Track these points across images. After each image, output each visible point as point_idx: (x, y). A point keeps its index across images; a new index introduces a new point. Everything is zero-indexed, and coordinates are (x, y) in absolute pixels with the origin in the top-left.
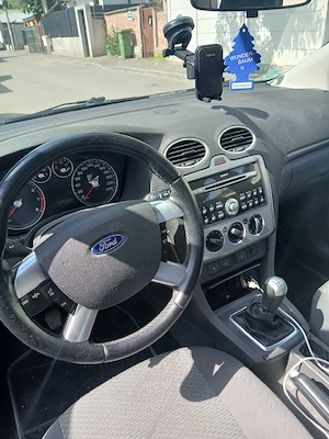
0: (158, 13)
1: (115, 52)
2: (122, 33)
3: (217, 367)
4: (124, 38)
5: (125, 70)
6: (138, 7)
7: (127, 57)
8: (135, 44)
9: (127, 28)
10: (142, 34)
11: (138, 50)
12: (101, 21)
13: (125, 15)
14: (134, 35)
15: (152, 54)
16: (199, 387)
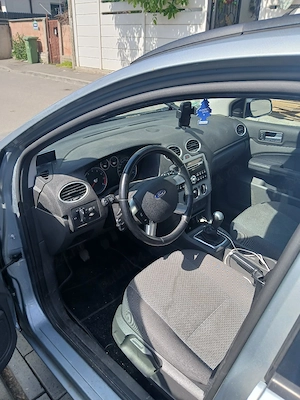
0: (63, 26)
1: (21, 56)
2: (29, 40)
3: (196, 256)
4: (30, 45)
5: (35, 75)
6: (44, 19)
7: (33, 63)
8: (41, 50)
9: (33, 36)
10: (48, 42)
11: (44, 56)
12: (5, 27)
13: (31, 24)
14: (39, 43)
15: (58, 61)
16: (190, 265)
